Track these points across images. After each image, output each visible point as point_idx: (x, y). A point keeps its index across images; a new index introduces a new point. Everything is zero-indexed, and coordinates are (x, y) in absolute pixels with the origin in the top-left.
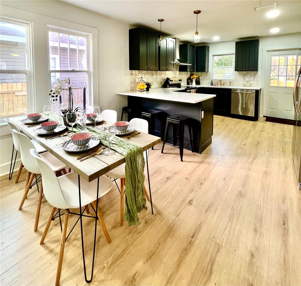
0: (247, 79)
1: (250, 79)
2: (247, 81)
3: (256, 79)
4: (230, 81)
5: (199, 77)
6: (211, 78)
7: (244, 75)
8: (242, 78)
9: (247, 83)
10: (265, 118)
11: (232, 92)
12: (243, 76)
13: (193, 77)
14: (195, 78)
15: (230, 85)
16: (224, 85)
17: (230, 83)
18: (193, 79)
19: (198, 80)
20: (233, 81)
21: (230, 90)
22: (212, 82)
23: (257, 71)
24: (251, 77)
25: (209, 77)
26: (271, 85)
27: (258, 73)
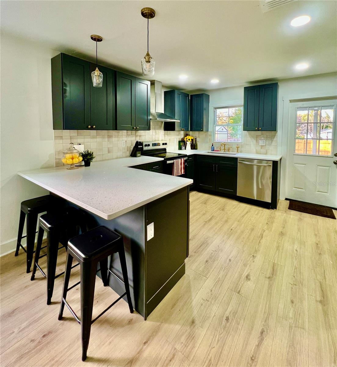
0: (261, 143)
1: (266, 143)
2: (261, 145)
3: (274, 143)
4: (237, 145)
5: (196, 138)
6: (212, 141)
7: (257, 137)
8: (255, 141)
9: (261, 148)
10: (288, 201)
11: (238, 163)
12: (256, 139)
13: (186, 139)
14: (189, 140)
15: (238, 151)
16: (229, 151)
17: (238, 148)
18: (187, 141)
19: (195, 143)
20: (242, 145)
21: (235, 159)
22: (213, 145)
23: (276, 131)
24: (266, 140)
25: (209, 139)
26: (297, 152)
27: (276, 135)
